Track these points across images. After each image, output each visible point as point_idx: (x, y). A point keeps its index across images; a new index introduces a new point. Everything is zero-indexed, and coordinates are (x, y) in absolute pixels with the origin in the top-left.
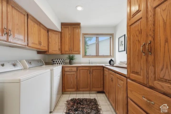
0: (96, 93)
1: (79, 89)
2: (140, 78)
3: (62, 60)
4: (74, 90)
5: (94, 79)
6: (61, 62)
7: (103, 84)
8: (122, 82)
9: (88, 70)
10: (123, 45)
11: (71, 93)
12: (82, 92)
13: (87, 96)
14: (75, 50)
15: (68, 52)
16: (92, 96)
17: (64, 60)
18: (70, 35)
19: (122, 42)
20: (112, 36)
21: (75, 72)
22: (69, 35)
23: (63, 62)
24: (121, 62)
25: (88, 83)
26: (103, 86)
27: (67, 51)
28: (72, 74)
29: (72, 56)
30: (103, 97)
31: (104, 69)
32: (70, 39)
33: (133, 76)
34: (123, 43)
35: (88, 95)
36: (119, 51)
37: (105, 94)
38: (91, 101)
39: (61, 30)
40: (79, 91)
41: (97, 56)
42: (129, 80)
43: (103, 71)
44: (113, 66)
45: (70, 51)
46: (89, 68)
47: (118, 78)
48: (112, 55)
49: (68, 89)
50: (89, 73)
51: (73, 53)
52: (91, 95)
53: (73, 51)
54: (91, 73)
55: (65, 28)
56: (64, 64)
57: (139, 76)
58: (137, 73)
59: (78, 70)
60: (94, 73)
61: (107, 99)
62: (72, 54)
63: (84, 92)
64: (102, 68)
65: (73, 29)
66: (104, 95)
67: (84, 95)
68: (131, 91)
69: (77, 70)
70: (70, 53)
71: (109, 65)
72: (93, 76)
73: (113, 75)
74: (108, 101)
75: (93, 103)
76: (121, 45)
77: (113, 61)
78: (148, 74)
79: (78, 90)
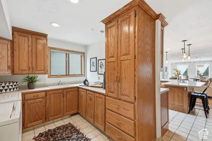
0: (69, 117)
1: (48, 118)
2: (114, 95)
3: (15, 84)
4: (41, 122)
5: (68, 102)
6: (14, 87)
7: (77, 105)
8: (101, 99)
9: (61, 93)
10: (95, 66)
11: (35, 127)
12: (52, 121)
13: (59, 123)
14: (38, 69)
15: (26, 72)
16: (66, 121)
17: (17, 84)
18: (30, 48)
19: (93, 63)
20: (83, 54)
21: (43, 98)
22: (28, 47)
23: (16, 87)
24: (95, 82)
25: (61, 107)
26: (77, 107)
27: (25, 70)
28: (37, 102)
29: (31, 77)
30: (79, 118)
31: (78, 89)
32: (30, 53)
33: (110, 94)
34: (95, 64)
35: (61, 122)
36: (91, 71)
37: (80, 115)
38: (67, 127)
39: (13, 38)
40: (49, 121)
41: (67, 75)
42: (107, 97)
43: (77, 92)
44: (88, 86)
45: (31, 70)
46: (63, 91)
47: (97, 97)
48: (83, 73)
49: (30, 123)
50: (62, 96)
51: (36, 72)
52: (64, 120)
53: (36, 70)
54: (65, 96)
55: (20, 36)
56: (18, 89)
57: (113, 94)
58: (112, 92)
59: (48, 96)
60: (68, 96)
61: (82, 118)
62: (35, 74)
63: (55, 120)
64: (77, 89)
65: (36, 41)
66: (78, 116)
67: (56, 123)
68: (109, 104)
69: (46, 95)
70: (31, 73)
71: (84, 85)
72: (67, 99)
73: (92, 95)
74: (84, 120)
75: (70, 128)
76: (93, 66)
77: (87, 81)
78: (118, 92)
79: (47, 120)
